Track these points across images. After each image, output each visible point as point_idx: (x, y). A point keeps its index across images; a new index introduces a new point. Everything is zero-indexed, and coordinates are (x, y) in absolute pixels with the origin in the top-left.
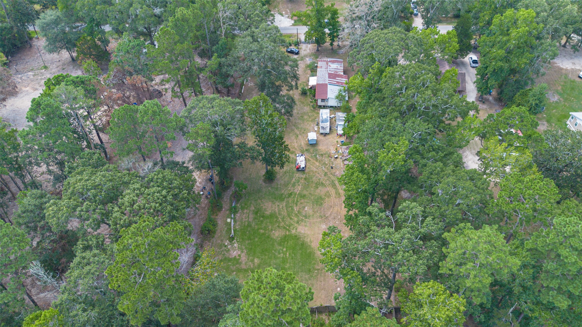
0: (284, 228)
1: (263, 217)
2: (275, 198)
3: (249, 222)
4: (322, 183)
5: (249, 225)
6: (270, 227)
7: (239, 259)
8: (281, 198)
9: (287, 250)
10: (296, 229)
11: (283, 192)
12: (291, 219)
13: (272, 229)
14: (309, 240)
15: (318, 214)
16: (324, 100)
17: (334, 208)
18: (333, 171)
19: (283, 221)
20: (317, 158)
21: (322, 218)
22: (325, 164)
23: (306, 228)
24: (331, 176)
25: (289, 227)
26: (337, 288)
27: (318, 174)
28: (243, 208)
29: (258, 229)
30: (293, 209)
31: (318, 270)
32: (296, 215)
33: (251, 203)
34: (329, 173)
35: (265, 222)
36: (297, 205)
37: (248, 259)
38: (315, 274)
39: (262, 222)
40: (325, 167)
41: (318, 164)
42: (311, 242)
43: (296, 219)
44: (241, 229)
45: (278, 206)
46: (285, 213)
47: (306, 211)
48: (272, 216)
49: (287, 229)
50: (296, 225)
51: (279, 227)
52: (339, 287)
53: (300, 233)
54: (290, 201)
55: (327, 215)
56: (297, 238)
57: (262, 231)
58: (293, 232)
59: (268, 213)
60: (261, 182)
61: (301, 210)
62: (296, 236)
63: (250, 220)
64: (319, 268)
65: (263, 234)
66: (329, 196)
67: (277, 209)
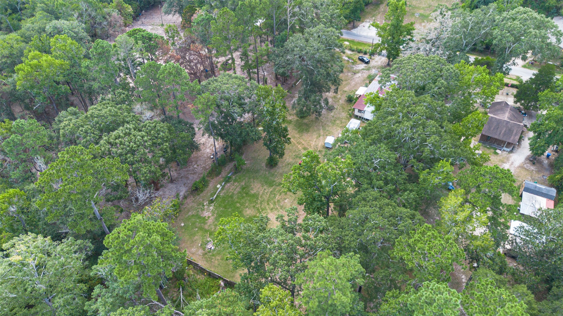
0: (258, 209)
1: (247, 194)
2: (266, 182)
3: (233, 194)
5: (232, 197)
6: (247, 204)
7: (207, 220)
8: (271, 184)
10: (267, 214)
11: (276, 179)
12: (268, 204)
13: (247, 207)
16: (361, 111)
19: (261, 203)
25: (262, 210)
28: (235, 181)
29: (237, 202)
30: (275, 197)
32: (275, 202)
33: (244, 179)
35: (246, 198)
36: (280, 194)
37: (214, 223)
39: (243, 197)
43: (272, 206)
44: (224, 197)
45: (265, 189)
46: (266, 197)
47: (285, 203)
48: (255, 196)
49: (259, 211)
50: (269, 211)
51: (254, 207)
54: (277, 190)
57: (238, 205)
59: (252, 192)
60: (264, 165)
61: (281, 200)
63: (235, 192)
65: (238, 208)
67: (262, 192)
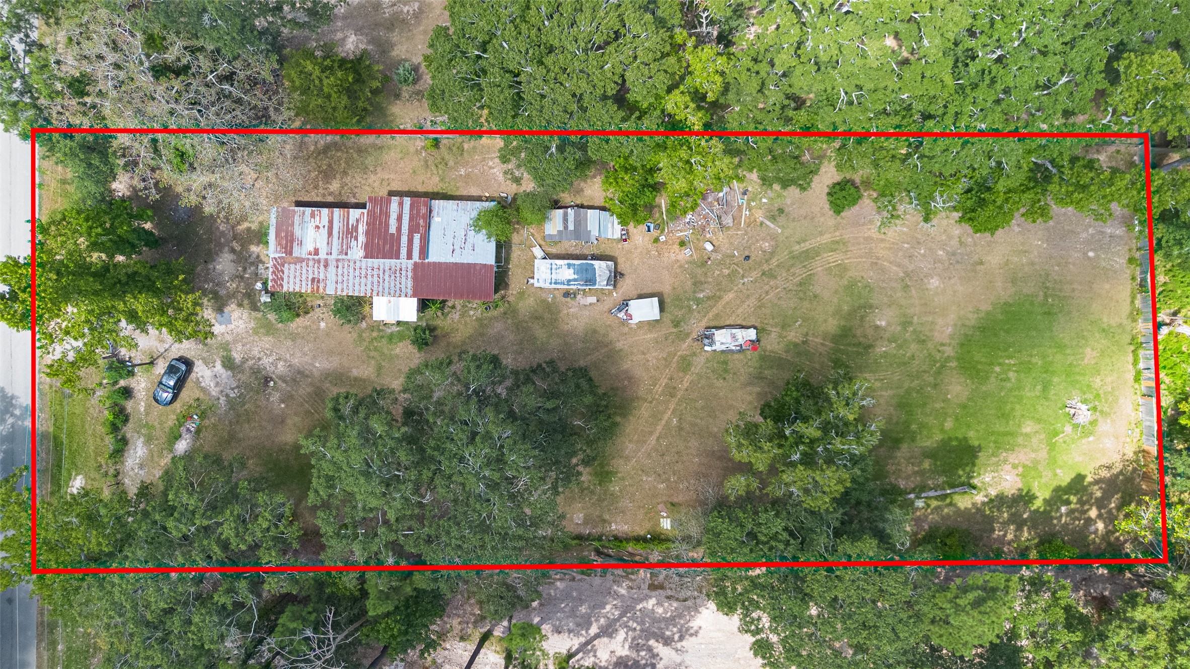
0: (939, 372)
4: (801, 284)
6: (938, 406)
7: (1024, 466)
9: (1000, 364)
10: (943, 345)
12: (912, 358)
13: (944, 401)
14: (970, 316)
15: (899, 294)
17: (878, 258)
18: (756, 255)
19: (918, 376)
20: (708, 298)
21: (908, 286)
22: (731, 277)
23: (940, 321)
24: (774, 262)
25: (936, 361)
26: (1089, 258)
27: (767, 293)
28: (884, 475)
30: (885, 355)
31: (1046, 296)
32: (900, 347)
34: (766, 267)
35: (922, 419)
37: (1025, 446)
38: (1056, 302)
39: (922, 425)
40: (743, 276)
41: (730, 296)
42: (978, 311)
43: (914, 347)
46: (895, 375)
47: (889, 324)
48: (903, 403)
49: (943, 366)
50: (930, 345)
51: (935, 386)
52: (1085, 254)
53: (951, 337)
55: (902, 274)
56: (966, 343)
57: (949, 423)
58: (949, 351)
59: (895, 413)
61: (888, 335)
62: (962, 345)
64: (1041, 293)
65: (957, 419)
66: (843, 269)
67: (884, 393)
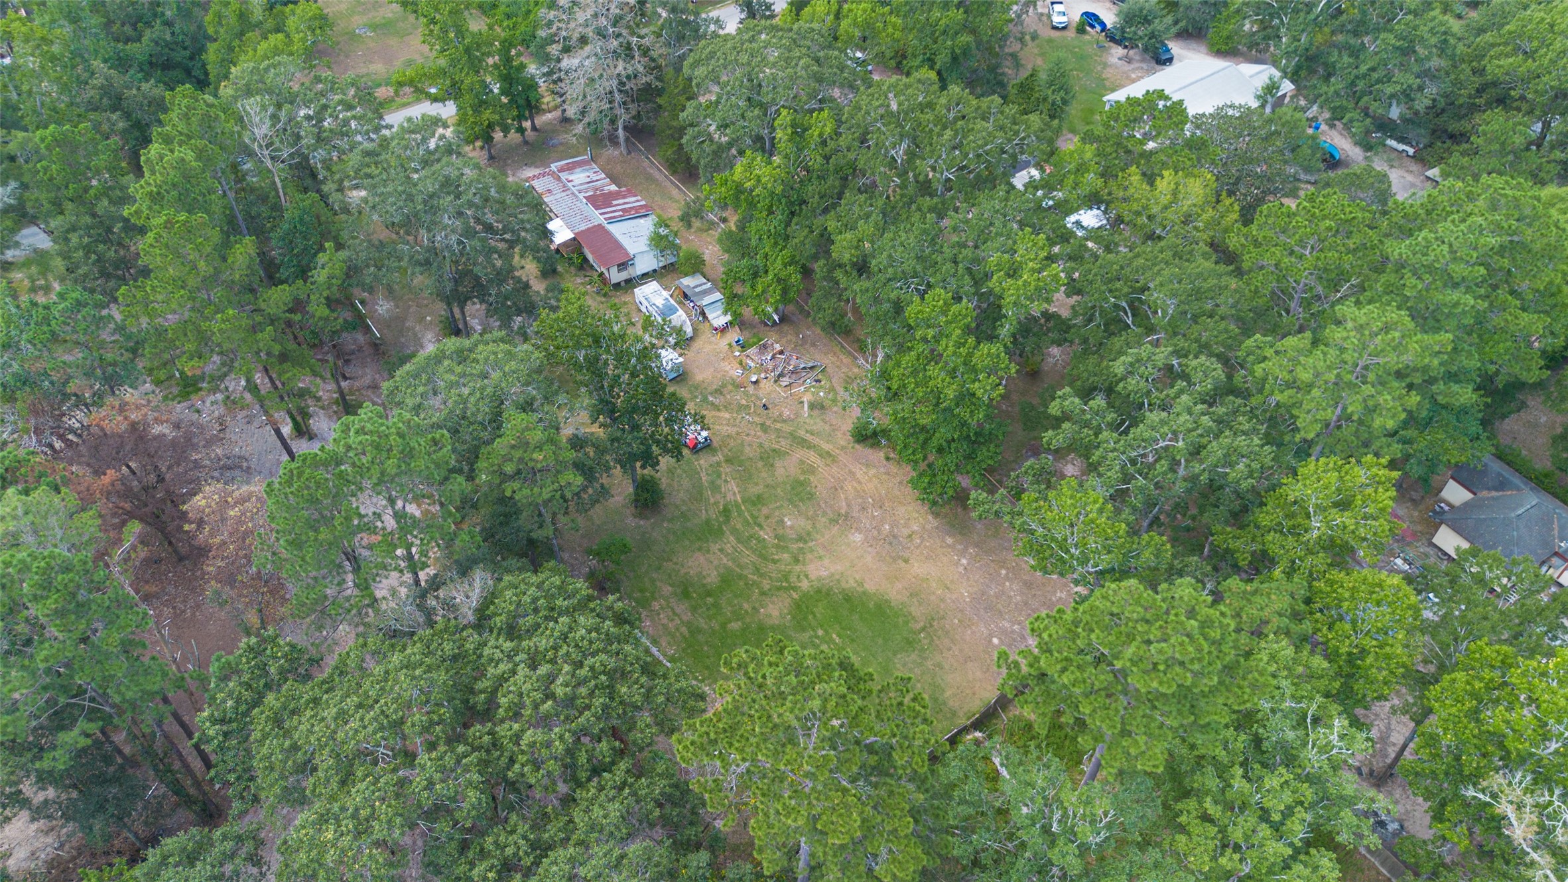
0: (779, 589)
1: (709, 594)
2: (699, 539)
3: (688, 625)
4: (774, 450)
5: (695, 631)
6: (746, 606)
8: (711, 531)
9: (826, 631)
10: (807, 576)
11: (704, 516)
12: (775, 562)
13: (754, 608)
14: (851, 581)
15: (824, 519)
16: (623, 264)
17: (842, 488)
18: (774, 412)
19: (761, 575)
20: (713, 404)
21: (837, 522)
22: (741, 408)
23: (826, 562)
24: (778, 426)
25: (787, 580)
26: (990, 641)
27: (748, 435)
28: (644, 603)
29: (724, 626)
30: (761, 541)
31: (923, 629)
32: (778, 547)
33: (653, 581)
34: (768, 423)
35: (723, 602)
36: (760, 526)
38: (926, 641)
39: (716, 605)
40: (749, 414)
41: (727, 415)
42: (861, 584)
43: (786, 556)
44: (684, 650)
45: (721, 550)
46: (749, 557)
47: (791, 528)
48: (727, 580)
49: (785, 588)
50: (798, 568)
51: (763, 593)
52: (991, 636)
53: (820, 579)
54: (739, 526)
55: (843, 512)
56: (822, 593)
57: (735, 626)
58: (805, 585)
59: (712, 578)
60: (631, 522)
61: (780, 532)
62: (819, 591)
63: (685, 618)
64: (922, 624)
65: (744, 630)
66: (812, 470)
67: (725, 560)
